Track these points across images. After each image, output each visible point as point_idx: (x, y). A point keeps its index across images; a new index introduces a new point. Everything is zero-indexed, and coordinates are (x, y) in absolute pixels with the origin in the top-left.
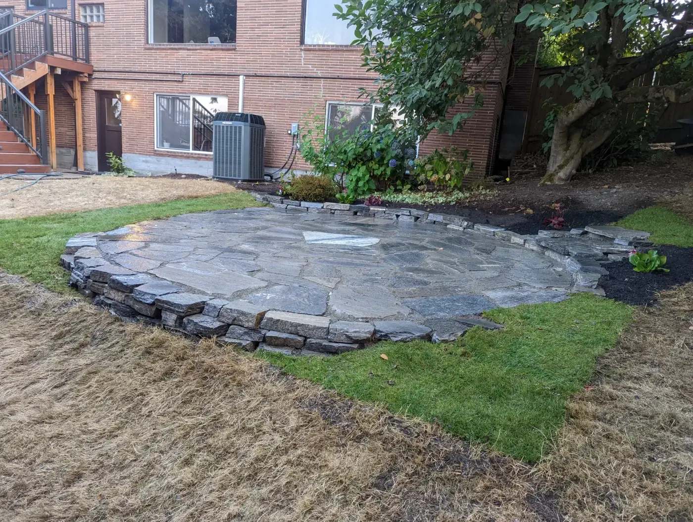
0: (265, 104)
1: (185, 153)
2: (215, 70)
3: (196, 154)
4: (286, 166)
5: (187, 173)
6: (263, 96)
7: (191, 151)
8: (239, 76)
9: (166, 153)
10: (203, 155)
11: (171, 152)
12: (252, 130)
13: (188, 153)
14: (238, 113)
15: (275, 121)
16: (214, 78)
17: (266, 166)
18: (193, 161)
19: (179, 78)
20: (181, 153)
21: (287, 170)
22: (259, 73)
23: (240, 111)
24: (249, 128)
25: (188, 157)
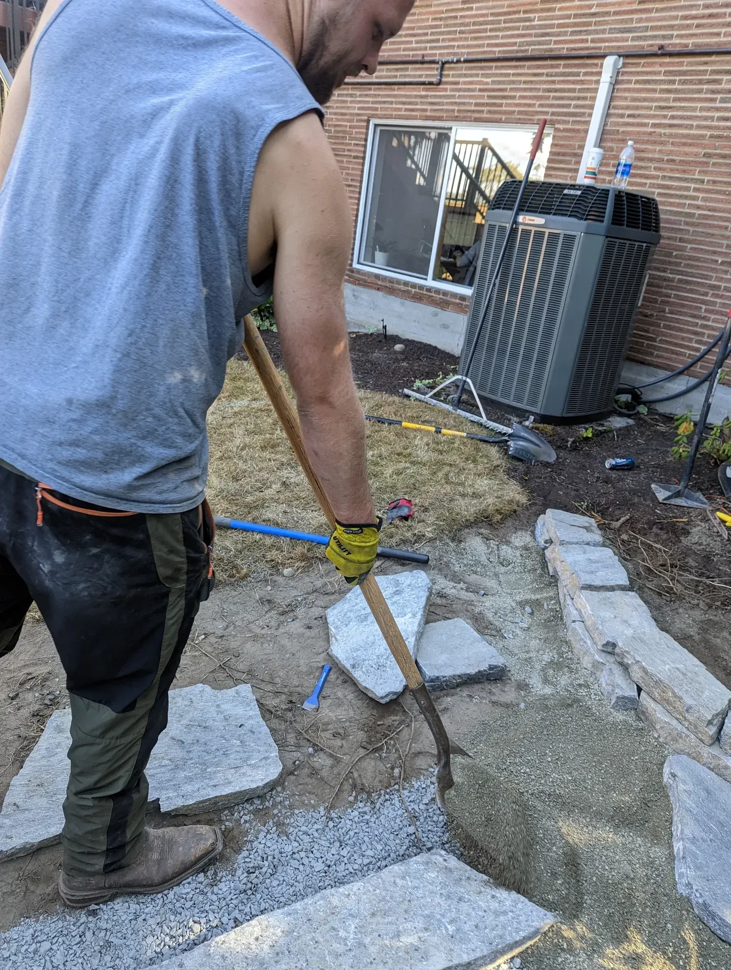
0: (670, 153)
1: (414, 286)
2: (533, 43)
3: (438, 291)
4: (697, 368)
5: (411, 337)
6: (671, 126)
7: (430, 282)
8: (604, 57)
9: (373, 280)
10: (454, 295)
11: (385, 278)
12: (609, 248)
13: (421, 287)
14: (573, 187)
15: (691, 215)
16: (527, 68)
17: (630, 359)
18: (431, 309)
19: (429, 74)
20: (406, 284)
21: (693, 381)
22: (675, 43)
23: (583, 179)
24: (599, 242)
25: (421, 296)
